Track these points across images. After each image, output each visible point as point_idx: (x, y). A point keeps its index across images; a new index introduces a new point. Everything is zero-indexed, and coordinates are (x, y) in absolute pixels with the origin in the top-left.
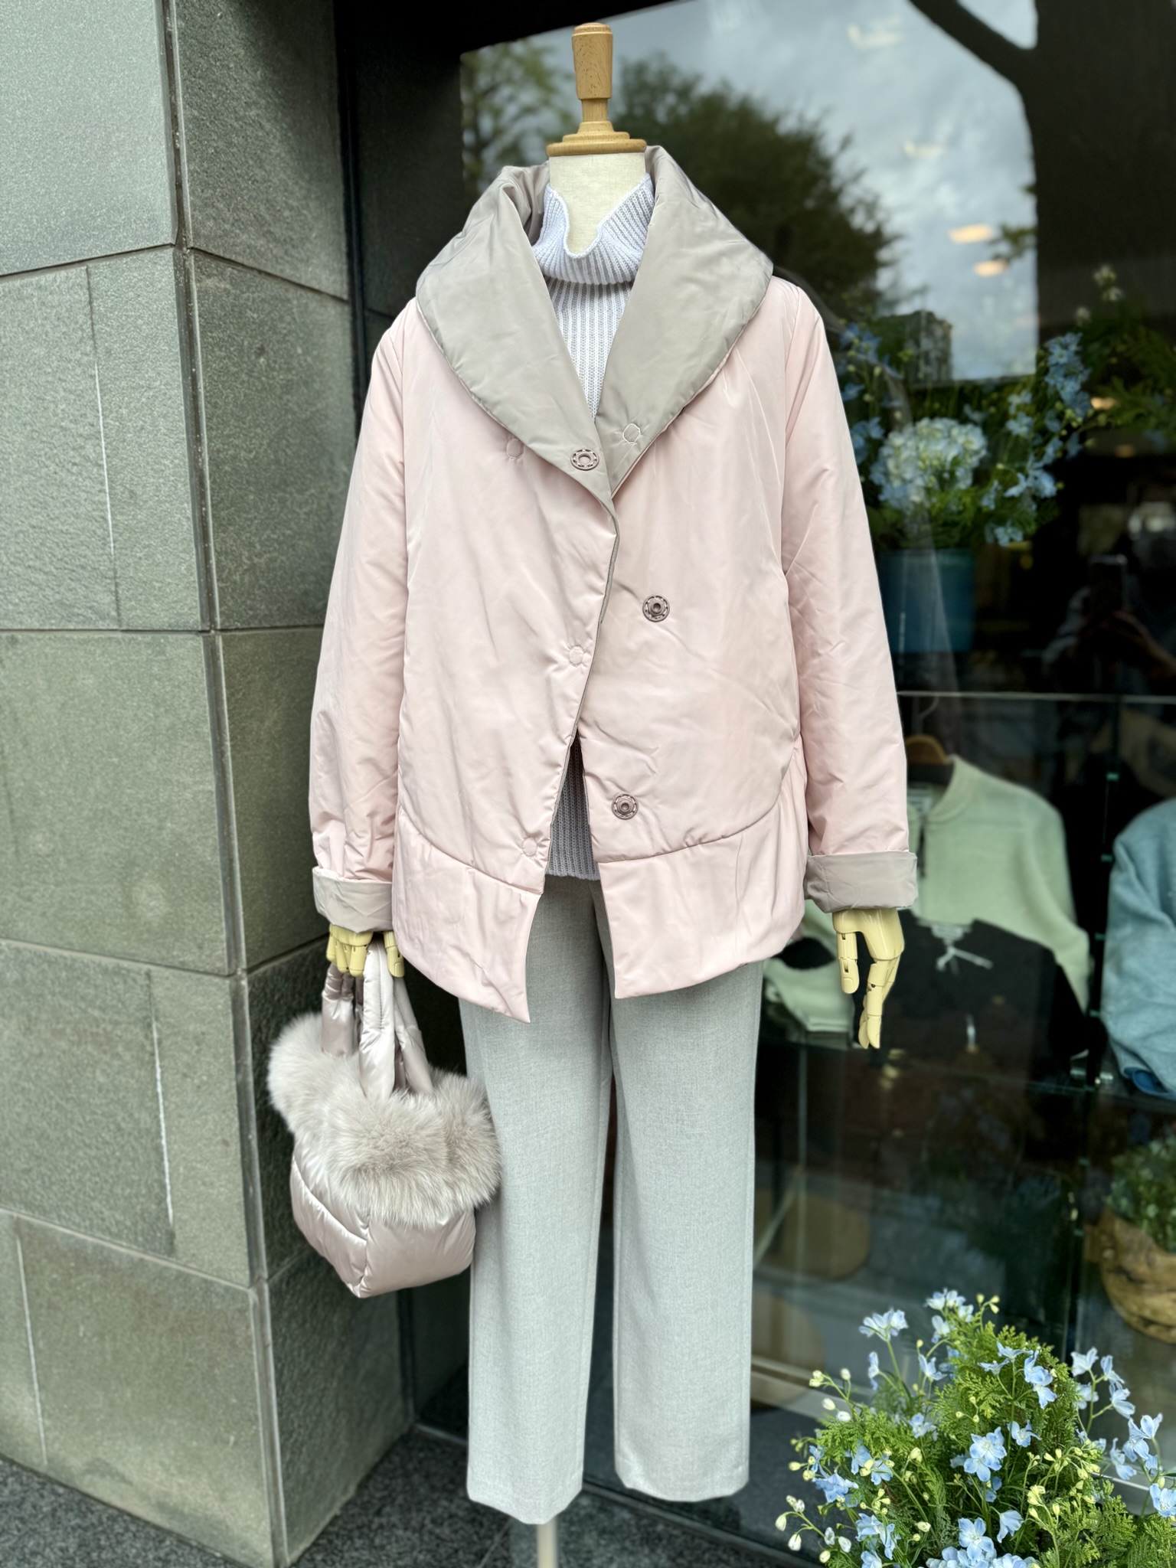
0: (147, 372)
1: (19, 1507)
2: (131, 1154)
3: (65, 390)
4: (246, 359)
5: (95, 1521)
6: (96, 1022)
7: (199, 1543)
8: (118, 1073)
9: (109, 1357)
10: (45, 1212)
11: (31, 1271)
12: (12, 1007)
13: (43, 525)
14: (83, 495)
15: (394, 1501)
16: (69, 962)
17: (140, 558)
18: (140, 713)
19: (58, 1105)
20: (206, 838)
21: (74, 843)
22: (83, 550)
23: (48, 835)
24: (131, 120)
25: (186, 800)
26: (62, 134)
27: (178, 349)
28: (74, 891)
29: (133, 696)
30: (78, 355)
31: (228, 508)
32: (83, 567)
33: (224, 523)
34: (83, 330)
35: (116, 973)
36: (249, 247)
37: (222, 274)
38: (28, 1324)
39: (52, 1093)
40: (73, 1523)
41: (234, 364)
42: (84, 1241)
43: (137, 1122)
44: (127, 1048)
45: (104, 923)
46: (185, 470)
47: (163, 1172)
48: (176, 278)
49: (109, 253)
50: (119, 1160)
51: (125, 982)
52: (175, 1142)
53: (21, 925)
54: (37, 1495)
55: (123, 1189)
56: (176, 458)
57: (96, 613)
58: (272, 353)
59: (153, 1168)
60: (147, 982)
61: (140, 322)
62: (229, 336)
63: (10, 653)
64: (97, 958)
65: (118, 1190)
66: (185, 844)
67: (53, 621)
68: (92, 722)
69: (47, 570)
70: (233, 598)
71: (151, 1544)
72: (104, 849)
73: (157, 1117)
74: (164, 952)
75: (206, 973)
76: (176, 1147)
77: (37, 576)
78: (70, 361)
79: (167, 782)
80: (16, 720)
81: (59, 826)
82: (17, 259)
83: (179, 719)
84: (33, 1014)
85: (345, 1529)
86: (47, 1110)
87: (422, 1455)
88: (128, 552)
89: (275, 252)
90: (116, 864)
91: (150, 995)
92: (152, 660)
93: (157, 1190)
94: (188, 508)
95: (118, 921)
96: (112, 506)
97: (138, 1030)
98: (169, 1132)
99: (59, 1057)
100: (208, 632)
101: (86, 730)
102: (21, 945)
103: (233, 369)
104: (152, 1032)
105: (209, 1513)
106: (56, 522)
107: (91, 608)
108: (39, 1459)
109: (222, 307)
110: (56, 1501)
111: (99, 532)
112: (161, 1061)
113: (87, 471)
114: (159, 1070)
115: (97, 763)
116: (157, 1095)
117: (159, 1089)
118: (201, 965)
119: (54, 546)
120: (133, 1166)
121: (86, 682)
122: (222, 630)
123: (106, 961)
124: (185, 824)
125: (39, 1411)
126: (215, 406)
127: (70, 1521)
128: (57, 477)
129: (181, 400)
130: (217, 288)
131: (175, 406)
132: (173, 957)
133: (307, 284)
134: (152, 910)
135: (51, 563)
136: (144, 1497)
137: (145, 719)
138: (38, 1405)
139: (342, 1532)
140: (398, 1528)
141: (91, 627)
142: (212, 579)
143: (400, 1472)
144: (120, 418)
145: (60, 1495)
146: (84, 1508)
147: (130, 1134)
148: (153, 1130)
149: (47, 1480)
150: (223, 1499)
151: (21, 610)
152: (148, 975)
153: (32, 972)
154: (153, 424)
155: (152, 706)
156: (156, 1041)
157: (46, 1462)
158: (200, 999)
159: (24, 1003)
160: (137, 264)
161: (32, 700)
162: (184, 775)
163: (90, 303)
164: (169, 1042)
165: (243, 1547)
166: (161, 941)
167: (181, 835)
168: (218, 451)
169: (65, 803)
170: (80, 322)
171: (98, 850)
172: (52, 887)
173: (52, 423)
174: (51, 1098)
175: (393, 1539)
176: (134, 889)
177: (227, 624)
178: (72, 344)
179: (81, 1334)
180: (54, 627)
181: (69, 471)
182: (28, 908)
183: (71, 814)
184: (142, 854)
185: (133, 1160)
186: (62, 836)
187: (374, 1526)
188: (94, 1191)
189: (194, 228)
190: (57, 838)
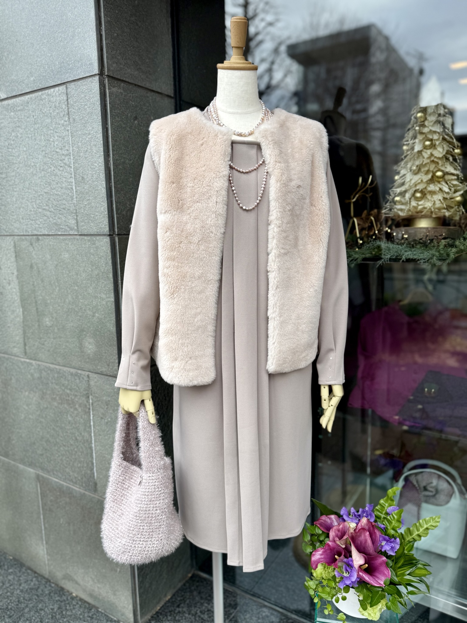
0: (89, 127)
1: (37, 590)
2: (81, 450)
3: (57, 136)
4: (129, 121)
5: (65, 598)
6: (68, 395)
7: (105, 612)
8: (76, 416)
9: (72, 533)
10: (48, 472)
11: (43, 495)
12: (37, 388)
13: (49, 192)
14: (64, 179)
15: (185, 602)
16: (58, 370)
17: (86, 205)
18: (86, 269)
19: (53, 429)
20: (111, 320)
21: (60, 322)
22: (64, 202)
23: (50, 318)
24: (83, 23)
25: (103, 305)
26: (57, 31)
27: (100, 118)
28: (60, 341)
29: (83, 262)
30: (63, 122)
31: (121, 184)
32: (64, 209)
33: (119, 190)
34: (65, 111)
35: (76, 375)
36: (131, 75)
37: (119, 86)
38: (42, 517)
39: (51, 424)
40: (57, 599)
41: (124, 124)
42: (63, 485)
43: (83, 437)
44: (80, 406)
45: (72, 354)
46: (103, 168)
47: (93, 458)
48: (100, 88)
49: (75, 79)
50: (76, 452)
51: (79, 379)
52: (98, 446)
53: (40, 355)
54: (44, 586)
55: (78, 464)
56: (100, 163)
57: (69, 228)
58: (140, 119)
59: (89, 456)
60: (88, 379)
61: (86, 107)
62: (122, 112)
63: (37, 244)
64: (69, 369)
65: (76, 465)
66: (103, 323)
67: (53, 231)
68: (67, 272)
69: (50, 210)
70: (122, 221)
71: (86, 610)
72: (72, 324)
73: (91, 435)
74: (94, 367)
75: (110, 376)
76: (98, 448)
77: (47, 213)
78: (59, 124)
79: (96, 297)
80: (39, 271)
81: (55, 315)
82: (40, 83)
83: (101, 271)
84: (45, 391)
85: (164, 612)
86: (49, 430)
87: (198, 584)
88: (81, 202)
89: (142, 76)
90: (76, 331)
91: (89, 385)
92: (90, 247)
93: (90, 465)
94: (104, 183)
95: (77, 354)
96: (75, 183)
97: (84, 399)
98: (95, 441)
99: (54, 409)
100: (112, 235)
101: (65, 276)
102: (40, 363)
103: (124, 126)
104: (89, 400)
105: (109, 600)
106: (54, 191)
107: (67, 225)
108: (45, 571)
109: (119, 100)
110: (51, 589)
111: (70, 194)
112: (93, 412)
113: (66, 169)
114: (92, 416)
115: (70, 289)
116: (90, 426)
117: (92, 424)
118: (108, 373)
119: (53, 200)
120: (82, 455)
121: (65, 256)
122: (118, 235)
123: (73, 371)
124: (103, 315)
125: (46, 552)
126: (116, 141)
127: (55, 598)
128: (55, 172)
129: (101, 139)
130: (117, 92)
131: (99, 141)
132: (98, 369)
133: (156, 90)
134: (90, 349)
135: (52, 207)
136: (84, 591)
137: (88, 271)
138: (45, 550)
139: (163, 613)
140: (186, 614)
141: (67, 233)
142: (114, 213)
143: (188, 590)
144: (78, 147)
145: (52, 587)
146: (61, 593)
147: (80, 442)
148: (89, 440)
149: (48, 581)
150: (115, 595)
151: (41, 226)
152: (88, 376)
153: (44, 374)
154: (91, 149)
155: (90, 266)
156: (91, 404)
157: (48, 574)
158: (108, 387)
159: (41, 387)
160: (85, 83)
161: (45, 263)
162: (102, 294)
163: (67, 100)
164: (96, 404)
165: (122, 615)
166: (93, 362)
167: (101, 319)
168: (117, 160)
169: (57, 305)
170: (64, 108)
171: (69, 325)
172: (52, 340)
173: (53, 150)
174: (51, 425)
175: (184, 618)
176: (83, 341)
177: (120, 232)
178: (60, 117)
179: (61, 522)
180: (53, 234)
181: (59, 169)
182: (43, 348)
183: (59, 310)
184: (86, 326)
185: (82, 452)
186: (56, 319)
187: (176, 612)
188: (67, 464)
189: (107, 67)
190: (54, 320)
